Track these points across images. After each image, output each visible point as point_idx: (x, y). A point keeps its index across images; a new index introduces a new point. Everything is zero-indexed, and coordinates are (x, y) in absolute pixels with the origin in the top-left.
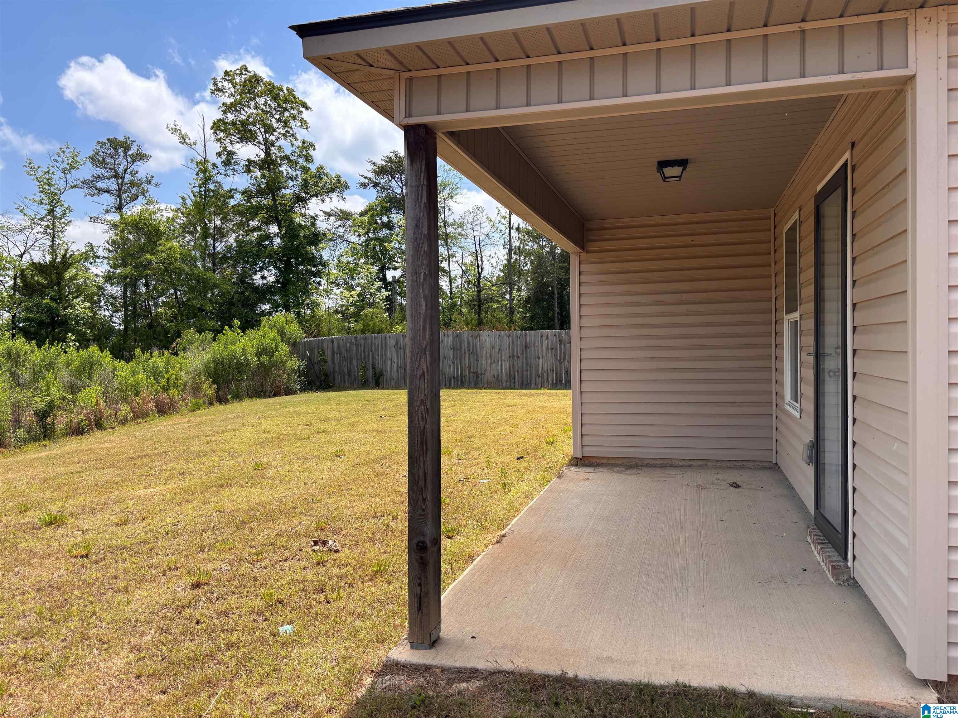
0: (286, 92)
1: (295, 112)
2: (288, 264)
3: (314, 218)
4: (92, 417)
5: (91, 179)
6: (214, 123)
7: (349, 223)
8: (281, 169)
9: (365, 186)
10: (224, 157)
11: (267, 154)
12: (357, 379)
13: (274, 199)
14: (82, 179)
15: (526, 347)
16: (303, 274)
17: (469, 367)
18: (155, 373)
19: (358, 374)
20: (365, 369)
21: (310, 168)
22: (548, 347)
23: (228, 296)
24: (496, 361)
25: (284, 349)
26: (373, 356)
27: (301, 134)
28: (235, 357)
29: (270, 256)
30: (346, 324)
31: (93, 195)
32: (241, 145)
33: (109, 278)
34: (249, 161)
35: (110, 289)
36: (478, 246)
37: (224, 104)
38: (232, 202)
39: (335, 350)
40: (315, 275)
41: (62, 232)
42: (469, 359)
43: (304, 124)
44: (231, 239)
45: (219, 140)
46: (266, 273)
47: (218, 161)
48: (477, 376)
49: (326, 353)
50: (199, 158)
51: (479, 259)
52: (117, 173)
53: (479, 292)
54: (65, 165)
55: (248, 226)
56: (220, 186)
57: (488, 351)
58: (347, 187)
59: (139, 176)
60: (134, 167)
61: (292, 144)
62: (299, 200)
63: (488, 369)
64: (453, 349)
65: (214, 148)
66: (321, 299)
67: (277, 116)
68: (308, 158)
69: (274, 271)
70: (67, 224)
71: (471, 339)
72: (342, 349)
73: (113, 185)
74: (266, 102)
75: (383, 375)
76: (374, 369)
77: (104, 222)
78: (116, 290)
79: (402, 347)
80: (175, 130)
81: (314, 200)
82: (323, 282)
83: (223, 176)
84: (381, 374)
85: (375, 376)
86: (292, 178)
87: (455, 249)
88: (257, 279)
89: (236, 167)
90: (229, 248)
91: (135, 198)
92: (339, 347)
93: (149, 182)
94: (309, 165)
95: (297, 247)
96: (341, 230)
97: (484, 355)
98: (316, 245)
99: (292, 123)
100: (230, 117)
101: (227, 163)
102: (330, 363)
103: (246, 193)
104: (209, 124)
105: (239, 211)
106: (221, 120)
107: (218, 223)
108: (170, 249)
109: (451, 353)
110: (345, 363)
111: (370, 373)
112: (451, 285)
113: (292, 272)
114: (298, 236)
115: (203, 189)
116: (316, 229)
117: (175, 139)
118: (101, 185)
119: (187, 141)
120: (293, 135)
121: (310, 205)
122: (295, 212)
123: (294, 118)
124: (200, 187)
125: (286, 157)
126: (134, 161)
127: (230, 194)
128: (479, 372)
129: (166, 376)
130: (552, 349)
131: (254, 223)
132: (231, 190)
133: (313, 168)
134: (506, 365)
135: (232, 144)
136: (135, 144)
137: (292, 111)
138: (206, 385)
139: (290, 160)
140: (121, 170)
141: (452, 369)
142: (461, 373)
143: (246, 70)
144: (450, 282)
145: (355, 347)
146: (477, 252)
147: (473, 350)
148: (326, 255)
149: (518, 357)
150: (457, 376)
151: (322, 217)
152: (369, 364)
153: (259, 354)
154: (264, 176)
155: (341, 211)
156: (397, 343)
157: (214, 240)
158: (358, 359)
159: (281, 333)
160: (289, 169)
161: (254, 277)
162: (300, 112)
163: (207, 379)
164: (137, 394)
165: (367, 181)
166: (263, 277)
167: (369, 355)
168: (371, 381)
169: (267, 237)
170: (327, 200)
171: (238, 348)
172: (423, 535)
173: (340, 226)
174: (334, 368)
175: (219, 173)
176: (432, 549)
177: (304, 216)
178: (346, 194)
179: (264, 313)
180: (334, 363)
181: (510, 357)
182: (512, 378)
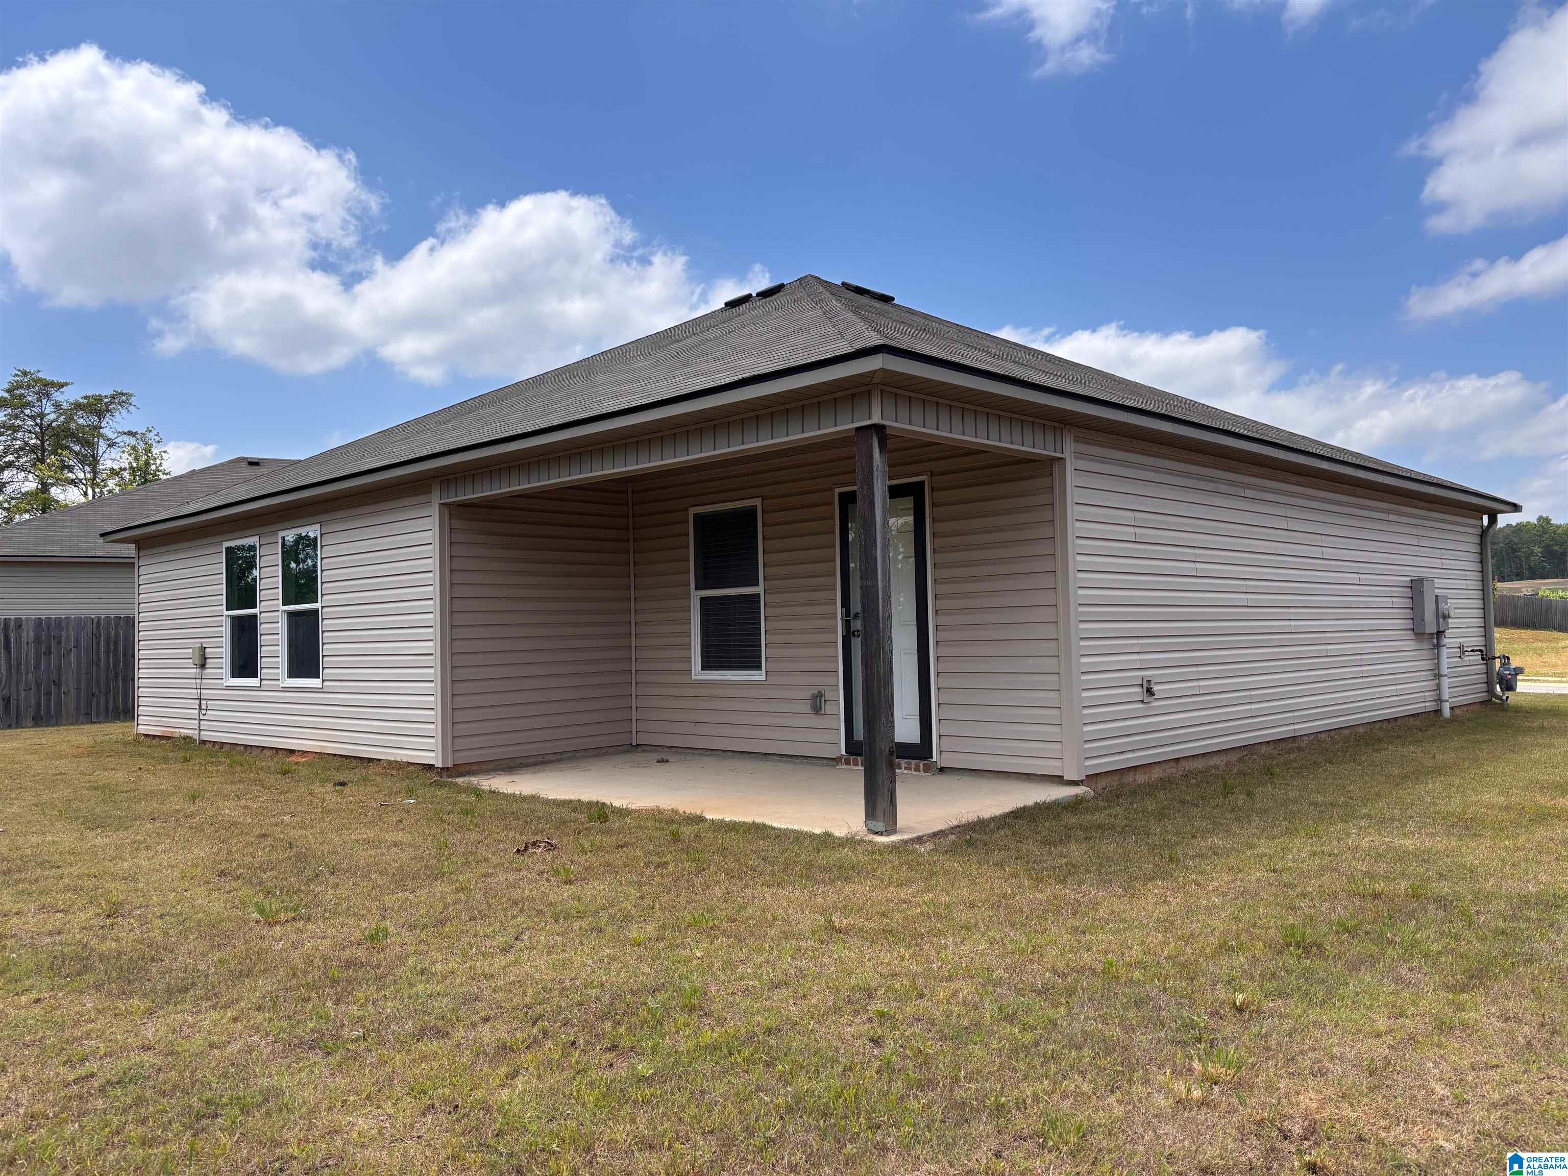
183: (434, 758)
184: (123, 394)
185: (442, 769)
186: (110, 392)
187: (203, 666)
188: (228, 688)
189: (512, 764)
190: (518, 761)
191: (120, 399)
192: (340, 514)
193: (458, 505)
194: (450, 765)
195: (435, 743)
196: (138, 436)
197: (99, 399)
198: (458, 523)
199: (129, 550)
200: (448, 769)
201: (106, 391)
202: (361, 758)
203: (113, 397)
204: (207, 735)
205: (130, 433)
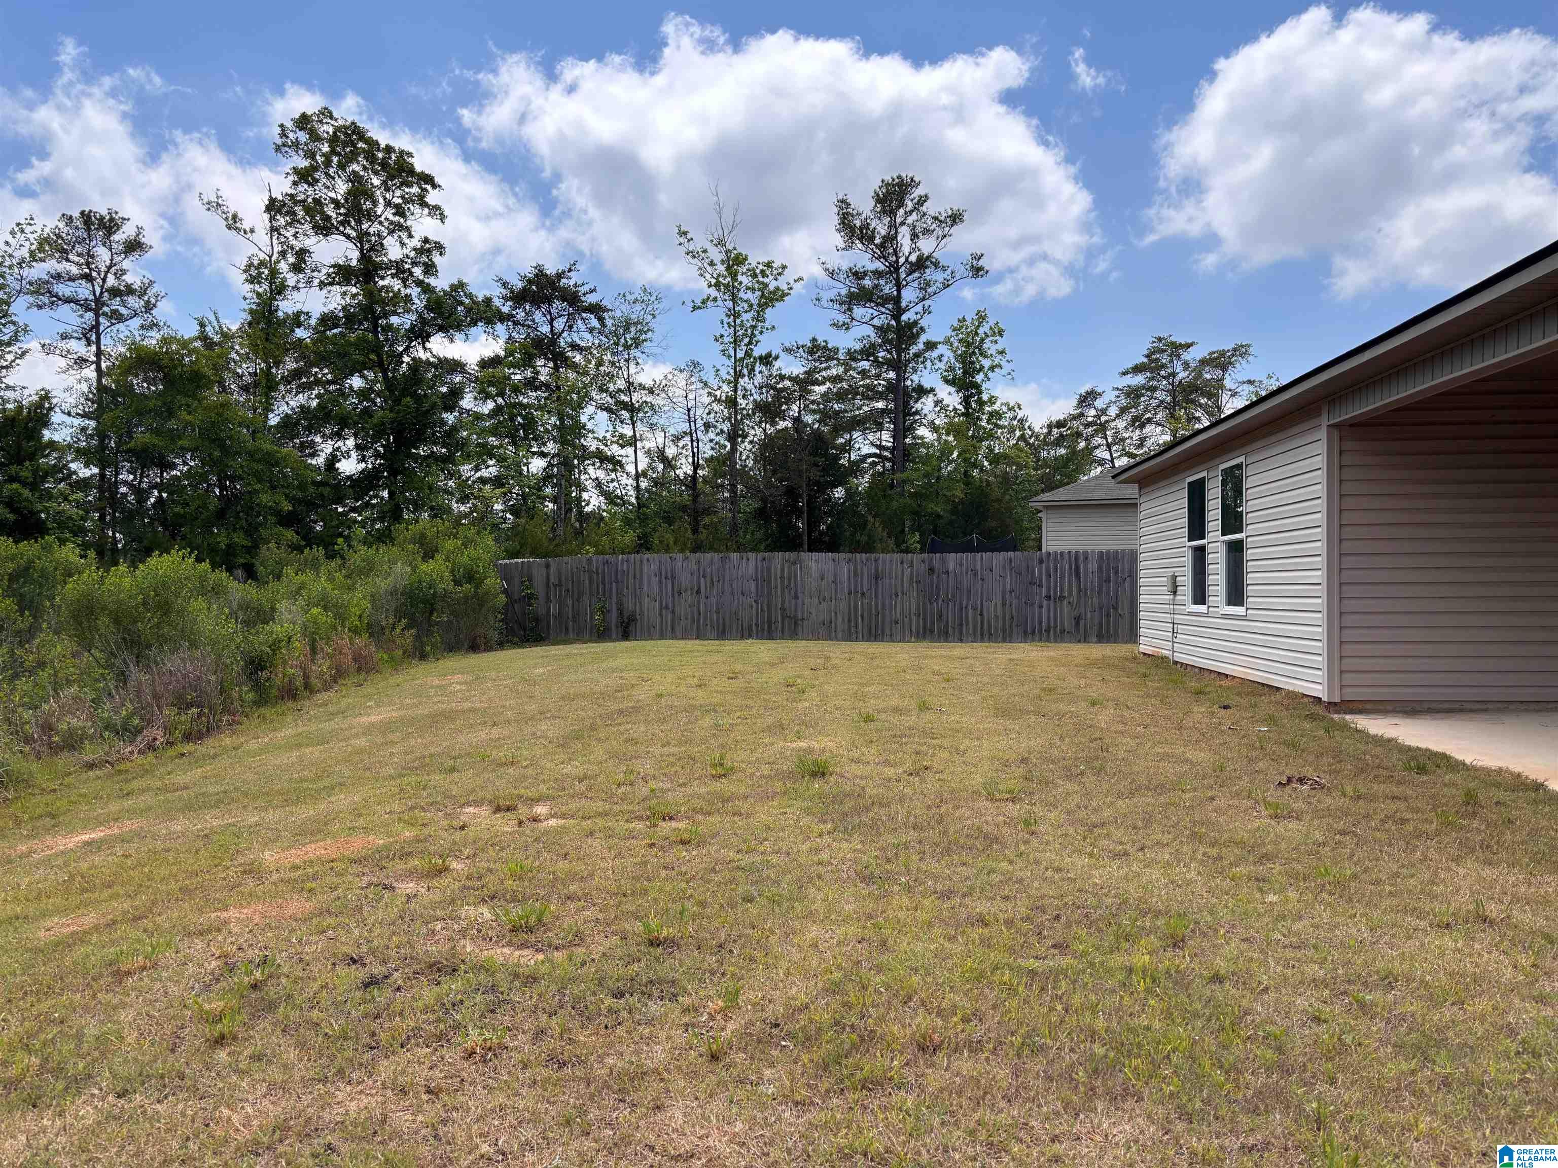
0: (396, 156)
1: (416, 192)
5: (47, 278)
6: (274, 200)
10: (291, 259)
11: (364, 257)
12: (589, 626)
14: (34, 279)
15: (876, 578)
17: (782, 609)
19: (592, 618)
20: (604, 611)
21: (435, 285)
22: (911, 579)
24: (827, 598)
26: (618, 591)
27: (425, 228)
32: (316, 239)
33: (79, 451)
34: (336, 266)
37: (295, 169)
38: (300, 334)
39: (552, 580)
41: (8, 368)
42: (783, 596)
48: (796, 623)
49: (535, 584)
50: (262, 256)
52: (93, 272)
54: (23, 253)
57: (814, 585)
59: (128, 279)
60: (125, 264)
62: (417, 335)
63: (814, 611)
64: (756, 580)
68: (430, 269)
70: (21, 356)
71: (786, 565)
72: (563, 578)
73: (86, 291)
75: (635, 620)
76: (621, 611)
79: (669, 575)
80: (215, 205)
81: (438, 338)
84: (632, 619)
85: (622, 622)
92: (560, 573)
93: (146, 291)
94: (431, 281)
97: (807, 590)
101: (297, 267)
102: (542, 601)
104: (264, 201)
109: (753, 585)
110: (569, 600)
111: (614, 617)
118: (63, 289)
119: (239, 225)
120: (407, 229)
121: (432, 346)
123: (413, 201)
125: (391, 264)
126: (125, 254)
128: (799, 616)
130: (918, 582)
134: (842, 606)
135: (296, 237)
136: (129, 224)
139: (399, 271)
140: (101, 265)
141: (754, 612)
142: (769, 617)
143: (331, 116)
145: (587, 576)
147: (789, 582)
149: (863, 594)
150: (763, 623)
152: (611, 603)
156: (660, 569)
158: (591, 594)
162: (423, 192)
167: (611, 589)
168: (614, 629)
174: (549, 609)
180: (548, 600)
181: (850, 593)
182: (853, 624)
183: (1319, 690)
184: (1242, 346)
185: (1329, 703)
186: (1231, 346)
187: (1175, 593)
188: (1190, 614)
189: (1418, 708)
190: (1426, 706)
191: (1241, 351)
192: (1259, 444)
193: (1351, 425)
194: (1337, 700)
195: (1321, 675)
196: (1257, 384)
197: (1222, 353)
198: (1349, 445)
199: (1131, 491)
200: (1335, 704)
201: (1228, 346)
202: (1268, 686)
203: (1235, 350)
204: (1179, 657)
205: (1250, 382)
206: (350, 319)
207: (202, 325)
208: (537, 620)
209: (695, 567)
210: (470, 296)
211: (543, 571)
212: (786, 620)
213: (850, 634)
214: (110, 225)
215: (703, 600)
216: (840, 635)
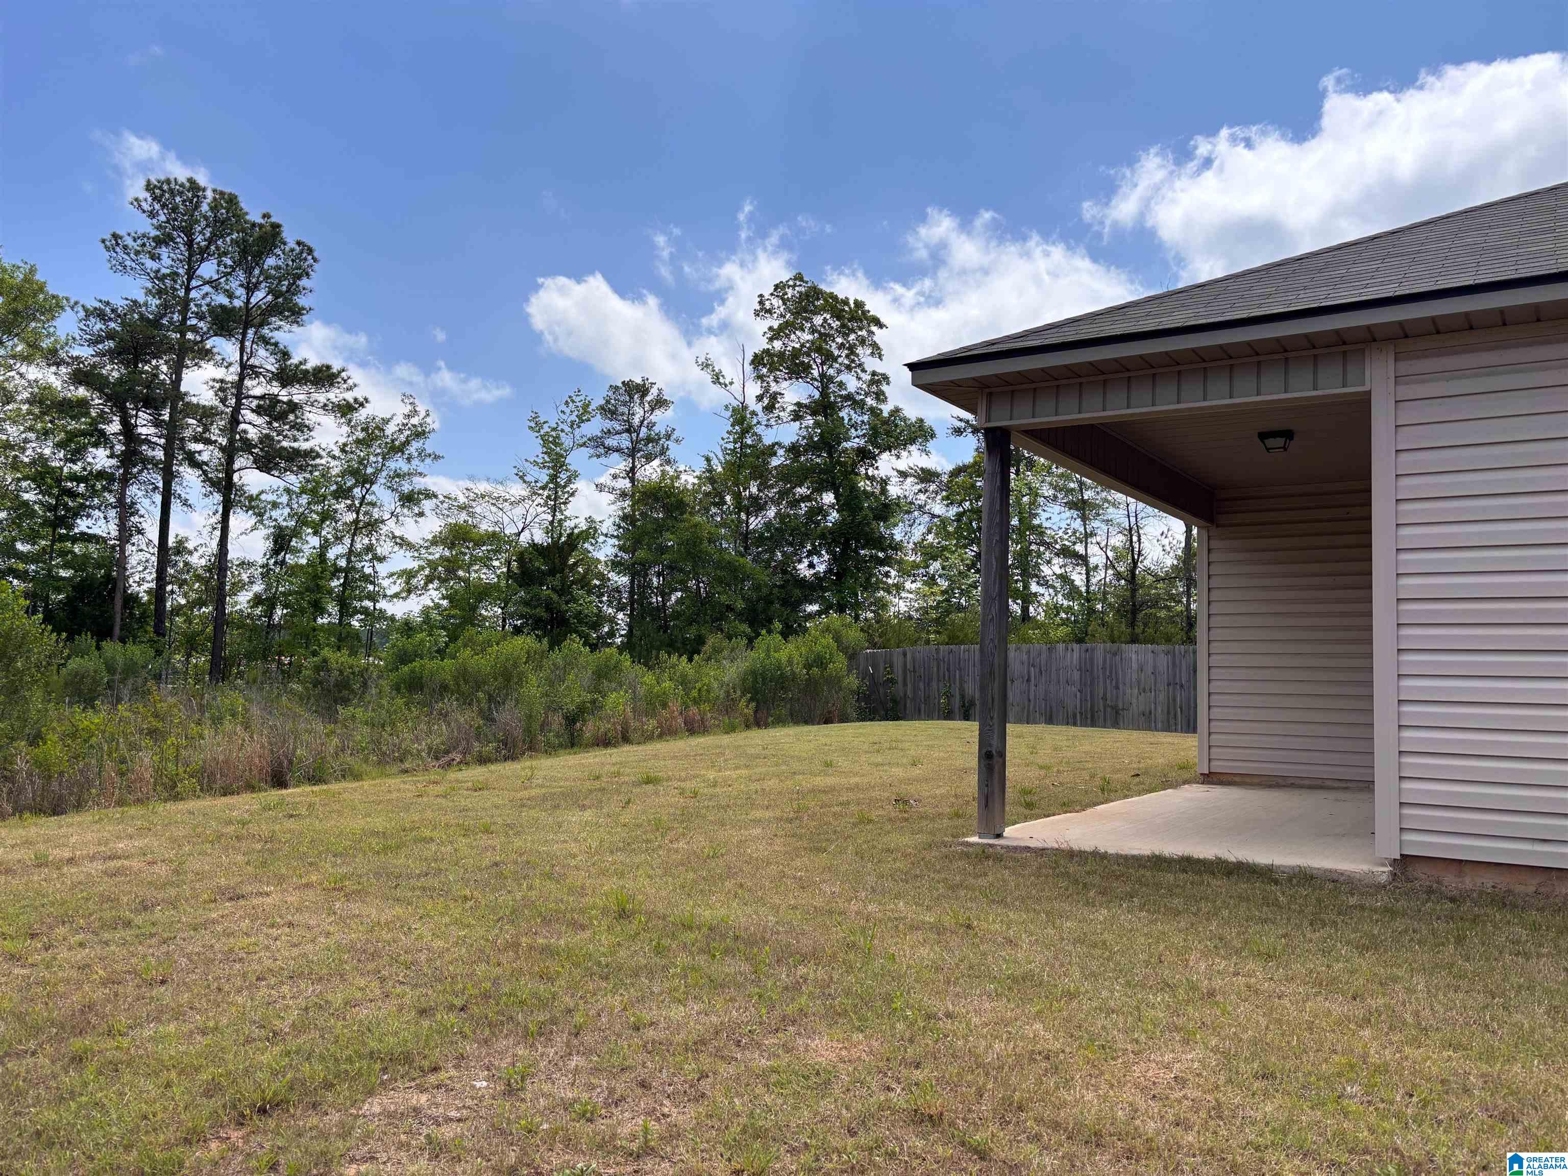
0: (852, 306)
1: (864, 333)
2: (846, 546)
3: (884, 482)
4: (619, 728)
5: (599, 434)
6: (756, 355)
7: (933, 487)
8: (841, 414)
9: (958, 432)
10: (766, 401)
11: (824, 393)
12: (937, 708)
13: (830, 455)
14: (589, 436)
16: (866, 562)
17: (1104, 698)
18: (684, 682)
19: (939, 701)
20: (949, 696)
21: (881, 411)
23: (765, 591)
24: (1147, 690)
25: (840, 663)
26: (960, 676)
27: (872, 364)
28: (779, 668)
29: (822, 536)
30: (924, 635)
31: (598, 456)
32: (788, 382)
33: (615, 564)
34: (799, 404)
35: (616, 579)
36: (1133, 520)
37: (771, 328)
38: (775, 462)
39: (908, 667)
40: (882, 562)
41: (565, 503)
42: (1105, 688)
43: (876, 350)
44: (771, 513)
45: (760, 377)
46: (816, 560)
47: (758, 408)
48: (1117, 713)
49: (895, 670)
50: (735, 403)
51: (1135, 539)
52: (630, 426)
53: (1134, 591)
54: (574, 418)
55: (794, 494)
56: (760, 439)
57: (1135, 676)
58: (933, 436)
59: (656, 429)
60: (653, 418)
61: (859, 378)
62: (865, 455)
63: (1134, 701)
64: (1080, 669)
65: (754, 389)
66: (889, 598)
67: (839, 340)
68: (880, 396)
69: (826, 557)
70: (572, 495)
71: (1108, 656)
72: (917, 667)
73: (625, 441)
74: (825, 320)
75: (974, 704)
76: (963, 697)
77: (612, 490)
78: (623, 580)
80: (706, 365)
81: (885, 456)
82: (893, 573)
83: (763, 427)
84: (972, 703)
85: (963, 706)
86: (855, 426)
87: (1096, 524)
88: (803, 569)
89: (782, 414)
90: (768, 525)
91: (649, 458)
92: (914, 663)
93: (668, 437)
94: (882, 407)
95: (860, 523)
96: (922, 497)
97: (1128, 681)
98: (885, 519)
99: (859, 350)
100: (778, 345)
101: (770, 408)
102: (900, 684)
103: (794, 449)
104: (749, 357)
105: (785, 474)
106: (766, 352)
107: (754, 490)
108: (696, 526)
109: (1076, 675)
110: (921, 685)
111: (957, 701)
112: (1088, 581)
113: (850, 558)
114: (862, 508)
115: (738, 445)
116: (886, 498)
117: (707, 377)
118: (611, 442)
119: (722, 380)
120: (860, 365)
121: (879, 464)
122: (858, 474)
123: (863, 342)
124: (735, 442)
125: (849, 397)
126: (653, 410)
127: (771, 451)
128: (1121, 706)
129: (698, 685)
131: (802, 491)
132: (773, 445)
133: (886, 409)
134: (1162, 697)
135: (777, 382)
136: (655, 387)
137: (860, 333)
138: (743, 702)
139: (855, 402)
140: (636, 421)
141: (1078, 700)
142: (1092, 706)
143: (801, 280)
144: (1088, 574)
145: (935, 662)
146: (1131, 529)
147: (1111, 673)
148: (898, 534)
150: (1087, 711)
151: (895, 480)
152: (955, 688)
153: (808, 666)
154: (817, 424)
155: (922, 469)
157: (748, 514)
158: (939, 680)
159: (837, 639)
160: (852, 412)
161: (799, 567)
162: (871, 333)
163: (743, 695)
164: (664, 705)
165: (963, 424)
166: (811, 566)
167: (955, 674)
168: (957, 710)
169: (820, 510)
170: (904, 454)
171: (783, 656)
172: (990, 745)
173: (920, 491)
174: (905, 695)
175: (758, 423)
176: (996, 759)
177: (872, 479)
178: (931, 445)
179: (810, 616)
180: (905, 684)
181: (1169, 685)
182: (1172, 715)
206: (812, 447)
207: (708, 460)
208: (894, 701)
209: (1025, 657)
210: (905, 419)
211: (901, 658)
212: (1109, 709)
213: (1169, 726)
214: (643, 390)
215: (1033, 688)
216: (1160, 725)
